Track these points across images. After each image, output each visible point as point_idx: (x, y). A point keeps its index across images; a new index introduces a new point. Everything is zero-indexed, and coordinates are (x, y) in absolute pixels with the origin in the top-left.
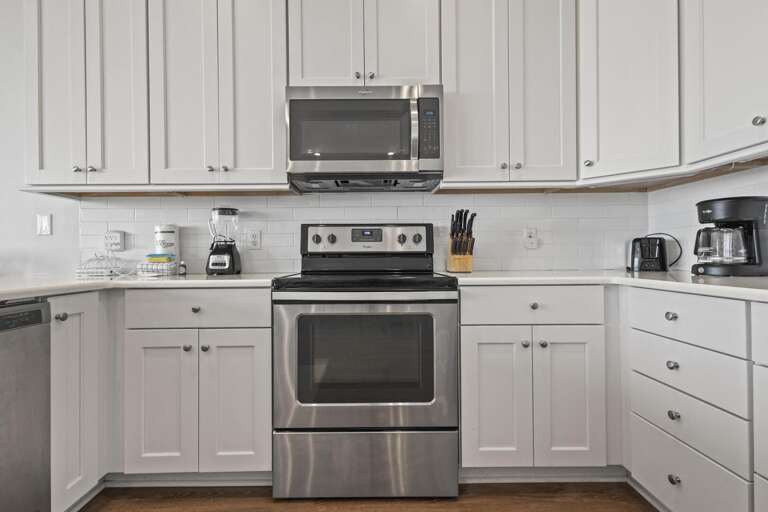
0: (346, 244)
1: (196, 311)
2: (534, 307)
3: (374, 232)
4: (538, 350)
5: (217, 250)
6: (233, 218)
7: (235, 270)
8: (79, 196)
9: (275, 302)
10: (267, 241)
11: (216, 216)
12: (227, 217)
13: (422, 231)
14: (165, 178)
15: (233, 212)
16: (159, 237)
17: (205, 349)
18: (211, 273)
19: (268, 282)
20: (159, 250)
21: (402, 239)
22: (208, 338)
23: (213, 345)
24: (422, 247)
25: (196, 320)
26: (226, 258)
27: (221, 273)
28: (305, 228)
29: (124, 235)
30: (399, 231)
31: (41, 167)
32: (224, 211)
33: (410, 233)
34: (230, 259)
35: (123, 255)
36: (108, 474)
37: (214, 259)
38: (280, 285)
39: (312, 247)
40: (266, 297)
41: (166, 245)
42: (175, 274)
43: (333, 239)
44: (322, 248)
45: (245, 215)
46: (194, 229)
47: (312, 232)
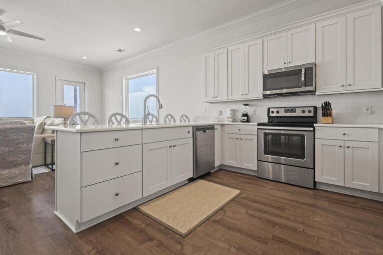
0: (282, 114)
1: (239, 130)
2: (344, 134)
3: (293, 110)
4: (346, 149)
5: (244, 115)
6: (248, 106)
7: (248, 121)
8: (211, 103)
9: (258, 129)
10: (258, 113)
11: (243, 106)
12: (246, 106)
13: (312, 109)
14: (231, 98)
15: (248, 105)
16: (229, 112)
17: (241, 139)
18: (242, 122)
19: (256, 124)
20: (229, 116)
21: (304, 112)
22: (242, 136)
23: (243, 138)
24: (312, 114)
25: (239, 132)
26: (246, 118)
27: (244, 122)
28: (269, 109)
29: (221, 112)
30: (302, 109)
31: (206, 97)
32: (245, 105)
33: (306, 110)
34: (247, 118)
35: (221, 117)
36: (221, 165)
37: (243, 118)
38: (259, 124)
39: (271, 115)
40: (256, 127)
41: (231, 114)
42: (233, 122)
43: (278, 112)
44: (274, 115)
45: (251, 105)
46: (238, 110)
47: (271, 110)
